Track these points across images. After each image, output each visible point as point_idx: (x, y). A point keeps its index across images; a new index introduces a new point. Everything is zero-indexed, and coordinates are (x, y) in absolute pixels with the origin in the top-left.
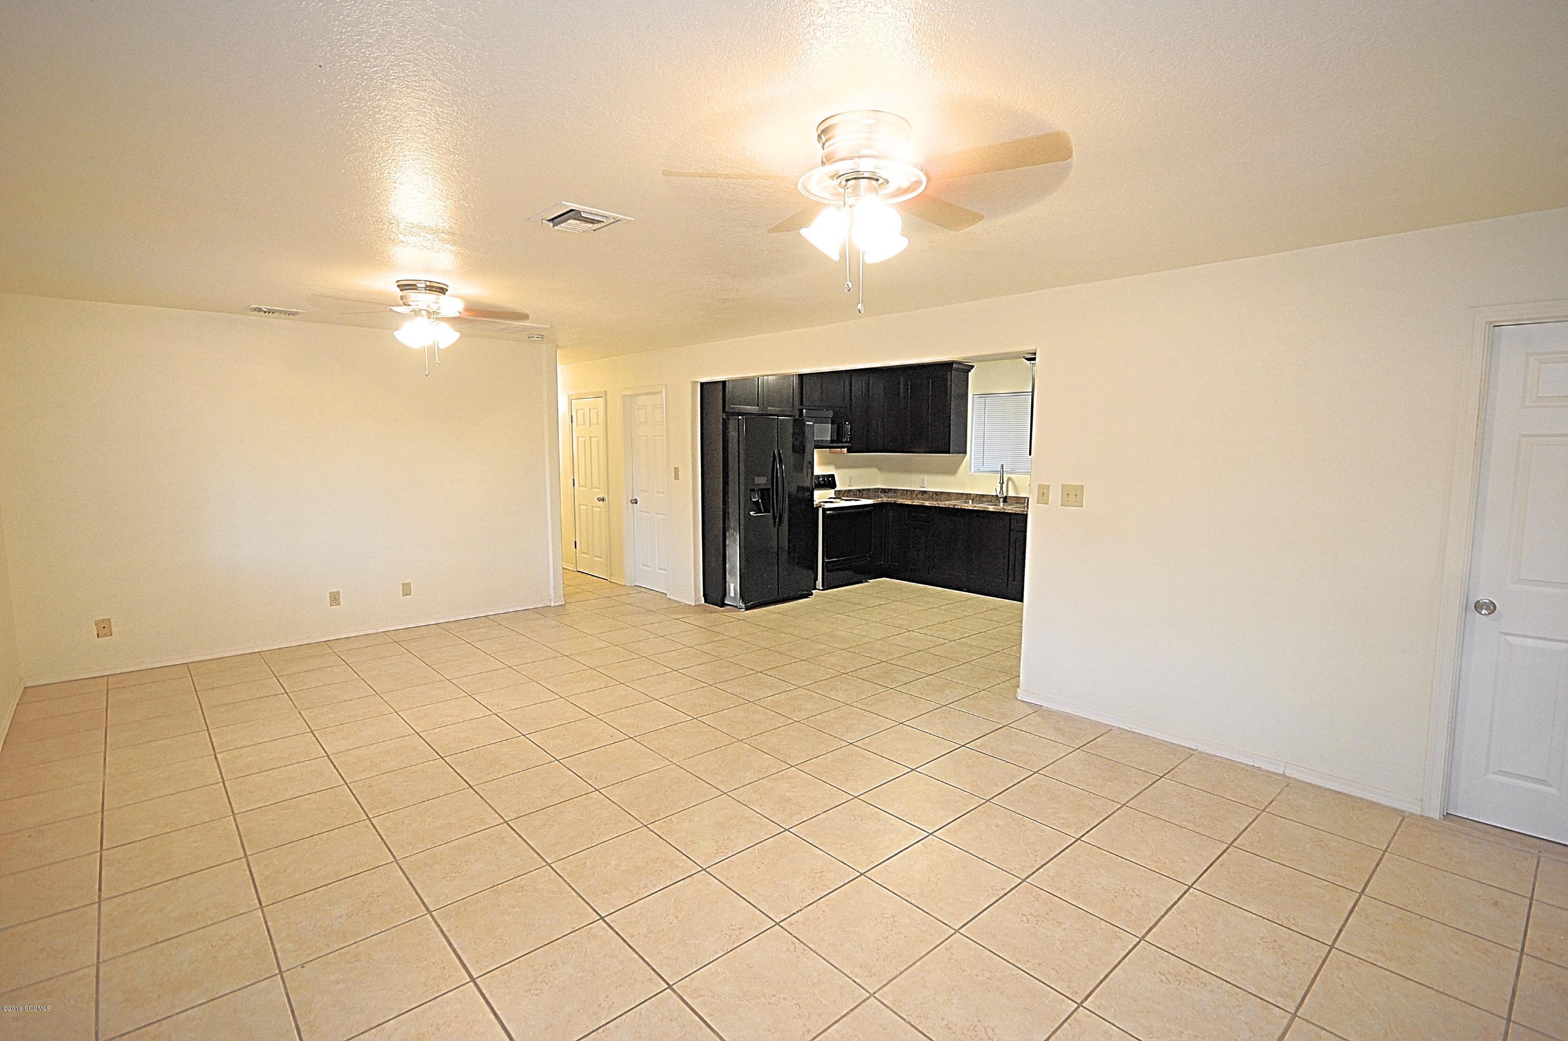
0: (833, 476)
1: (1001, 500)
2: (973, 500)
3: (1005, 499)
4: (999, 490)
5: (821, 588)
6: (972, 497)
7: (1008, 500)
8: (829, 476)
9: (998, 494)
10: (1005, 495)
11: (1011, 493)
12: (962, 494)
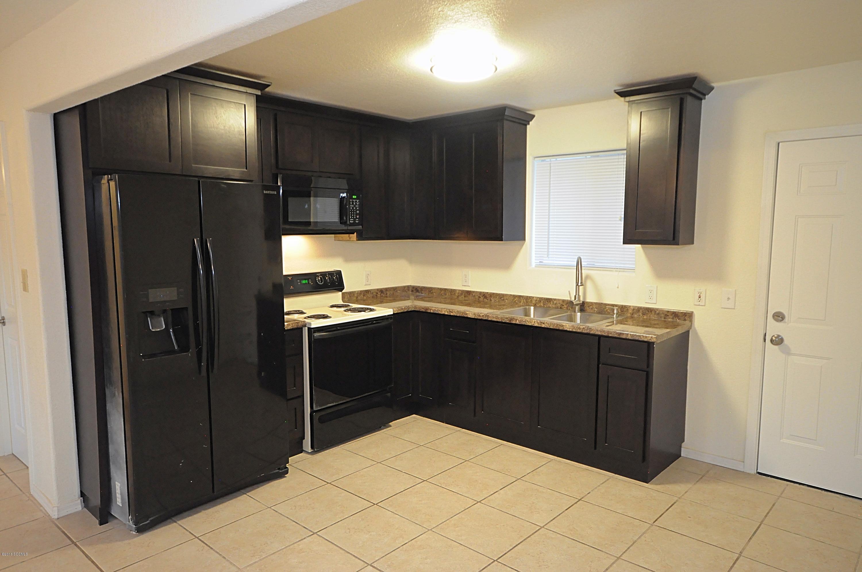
0: (339, 273)
1: (577, 308)
2: (535, 306)
3: (583, 307)
4: (573, 294)
5: (310, 450)
6: (534, 302)
7: (587, 308)
8: (331, 273)
9: (573, 299)
10: (582, 299)
11: (591, 298)
12: (520, 296)
